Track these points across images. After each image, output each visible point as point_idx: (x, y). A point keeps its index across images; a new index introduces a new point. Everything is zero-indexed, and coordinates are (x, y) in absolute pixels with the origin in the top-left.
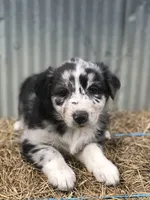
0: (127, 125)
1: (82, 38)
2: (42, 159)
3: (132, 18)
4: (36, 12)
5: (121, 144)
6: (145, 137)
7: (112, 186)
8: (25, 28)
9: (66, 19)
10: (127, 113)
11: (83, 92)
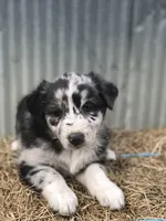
0: (134, 144)
1: (86, 50)
2: (41, 182)
3: (139, 29)
4: (36, 22)
5: (126, 165)
6: (153, 157)
7: (116, 210)
8: (24, 40)
9: (68, 29)
10: (134, 132)
11: (78, 111)
